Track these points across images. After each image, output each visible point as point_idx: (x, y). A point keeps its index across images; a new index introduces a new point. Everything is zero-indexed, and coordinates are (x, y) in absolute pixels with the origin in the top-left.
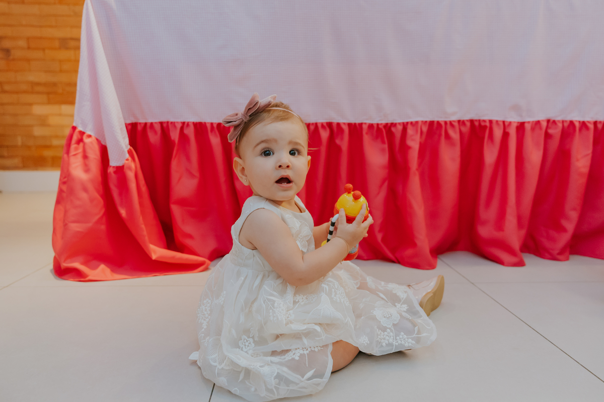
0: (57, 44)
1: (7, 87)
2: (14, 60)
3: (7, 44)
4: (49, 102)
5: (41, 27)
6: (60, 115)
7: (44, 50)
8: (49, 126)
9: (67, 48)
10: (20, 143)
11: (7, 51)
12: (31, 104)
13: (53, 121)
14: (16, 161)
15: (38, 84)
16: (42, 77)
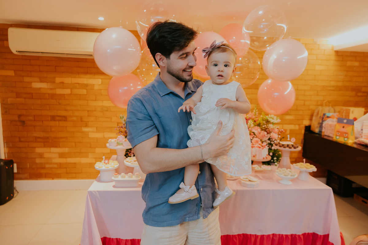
0: (50, 118)
1: (22, 140)
2: (26, 126)
3: (23, 118)
4: (45, 146)
5: (41, 110)
6: (50, 152)
7: (43, 121)
8: (44, 158)
9: (55, 121)
10: (28, 167)
11: (23, 122)
12: (35, 148)
13: (46, 155)
14: (26, 175)
15: (39, 138)
16: (41, 134)
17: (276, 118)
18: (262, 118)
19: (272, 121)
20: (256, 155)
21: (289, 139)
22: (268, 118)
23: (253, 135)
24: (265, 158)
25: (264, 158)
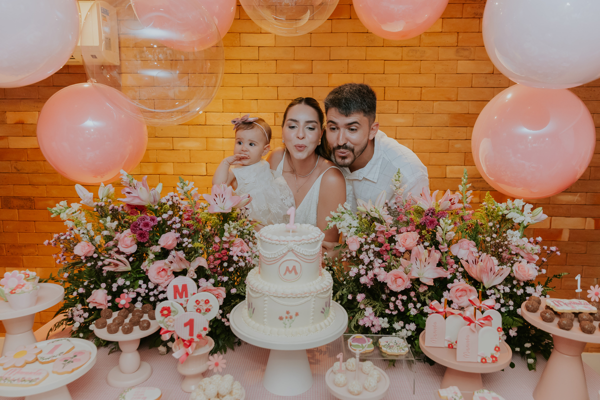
17: (532, 209)
18: (487, 209)
19: (517, 218)
20: (456, 342)
21: (579, 290)
22: (506, 212)
23: (455, 266)
24: (489, 360)
25: (484, 360)
